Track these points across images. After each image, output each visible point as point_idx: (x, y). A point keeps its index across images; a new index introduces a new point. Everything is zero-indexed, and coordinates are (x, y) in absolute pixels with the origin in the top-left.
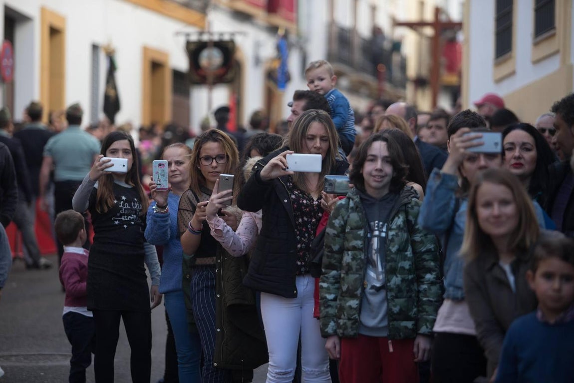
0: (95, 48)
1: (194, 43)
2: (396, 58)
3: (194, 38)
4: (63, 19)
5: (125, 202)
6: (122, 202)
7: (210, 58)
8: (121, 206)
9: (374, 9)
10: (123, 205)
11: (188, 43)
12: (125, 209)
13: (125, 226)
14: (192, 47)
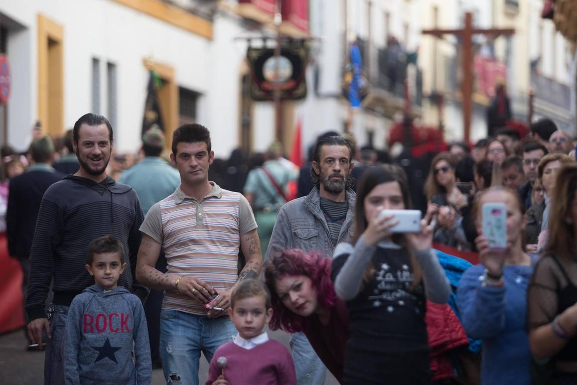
0: (95, 61)
1: (256, 50)
2: (411, 71)
3: (257, 44)
4: (61, 28)
5: (387, 272)
6: (382, 273)
7: (276, 68)
8: (380, 278)
9: (387, 15)
10: (384, 276)
11: (250, 50)
12: (387, 283)
13: (390, 309)
14: (254, 55)
